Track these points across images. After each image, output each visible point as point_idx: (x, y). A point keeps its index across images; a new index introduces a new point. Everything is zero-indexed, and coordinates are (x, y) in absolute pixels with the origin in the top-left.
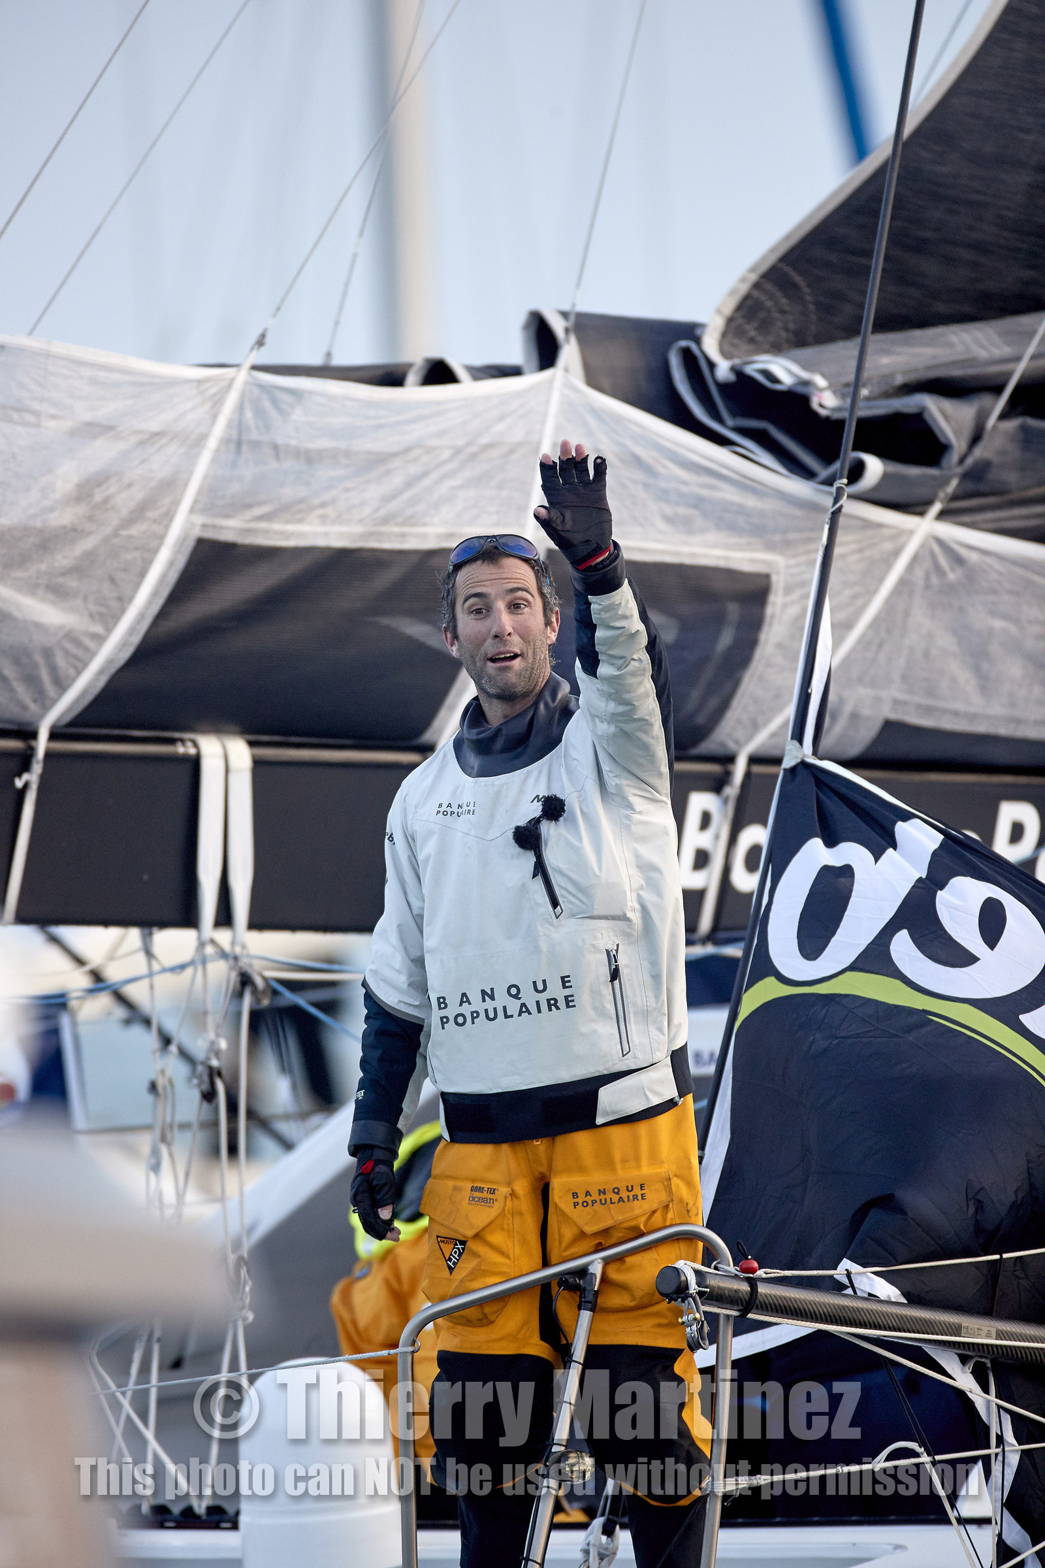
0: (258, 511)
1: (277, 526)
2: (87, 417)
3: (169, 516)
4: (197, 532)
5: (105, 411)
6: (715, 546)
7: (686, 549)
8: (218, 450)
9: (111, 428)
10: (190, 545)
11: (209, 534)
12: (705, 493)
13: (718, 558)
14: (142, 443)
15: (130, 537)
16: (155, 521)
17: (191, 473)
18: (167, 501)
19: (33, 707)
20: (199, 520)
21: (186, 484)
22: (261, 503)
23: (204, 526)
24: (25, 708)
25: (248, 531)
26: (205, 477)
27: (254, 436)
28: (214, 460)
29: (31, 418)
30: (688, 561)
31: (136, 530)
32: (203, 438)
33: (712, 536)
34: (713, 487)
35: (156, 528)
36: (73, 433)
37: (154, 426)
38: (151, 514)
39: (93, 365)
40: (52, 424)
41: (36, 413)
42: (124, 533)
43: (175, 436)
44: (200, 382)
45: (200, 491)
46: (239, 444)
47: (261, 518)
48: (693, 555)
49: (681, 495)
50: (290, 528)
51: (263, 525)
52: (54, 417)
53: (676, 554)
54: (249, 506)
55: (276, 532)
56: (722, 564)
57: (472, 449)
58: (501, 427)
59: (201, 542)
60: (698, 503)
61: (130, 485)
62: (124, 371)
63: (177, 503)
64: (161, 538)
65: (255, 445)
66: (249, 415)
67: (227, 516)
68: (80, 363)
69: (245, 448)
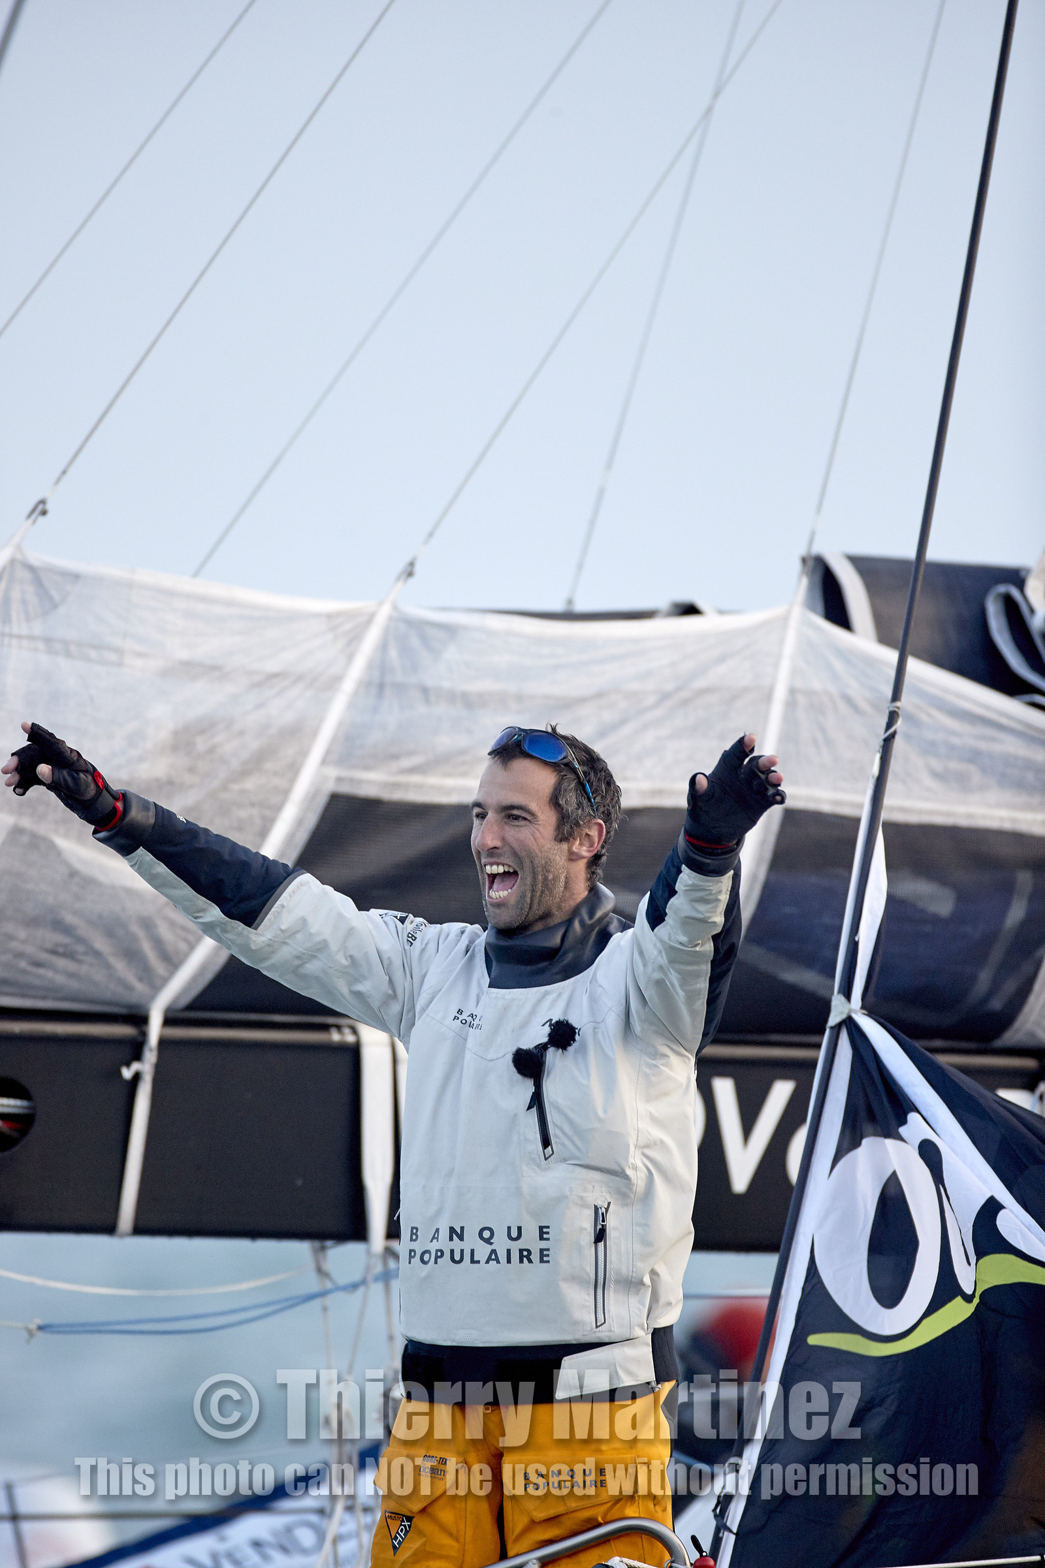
0: (406, 763)
1: (433, 780)
2: (183, 654)
3: (294, 769)
4: (330, 787)
5: (208, 648)
6: (998, 805)
7: (961, 809)
8: (356, 694)
9: (215, 668)
10: (322, 801)
11: (345, 789)
12: (983, 746)
13: (1002, 819)
14: (258, 685)
15: (243, 792)
16: (275, 774)
17: (321, 720)
18: (289, 752)
19: (140, 987)
20: (332, 772)
21: (315, 733)
22: (411, 753)
23: (339, 780)
24: (130, 988)
25: (396, 786)
26: (340, 724)
27: (399, 677)
28: (352, 705)
29: (113, 657)
30: (963, 822)
31: (250, 784)
32: (337, 680)
33: (994, 795)
34: (993, 739)
35: (278, 782)
36: (165, 673)
37: (272, 666)
38: (269, 766)
39: (189, 596)
40: (139, 662)
41: (119, 651)
42: (236, 787)
43: (300, 678)
44: (330, 616)
45: (334, 740)
46: (381, 686)
47: (412, 770)
48: (971, 816)
49: (952, 748)
50: (450, 782)
51: (415, 779)
52: (140, 655)
53: (948, 814)
54: (395, 757)
55: (432, 787)
56: (1007, 826)
57: (684, 694)
58: (722, 669)
59: (335, 798)
60: (974, 757)
61: (242, 733)
62: (230, 603)
63: (304, 754)
64: (286, 793)
65: (400, 688)
66: (393, 653)
67: (367, 768)
68: (171, 594)
69: (388, 692)
